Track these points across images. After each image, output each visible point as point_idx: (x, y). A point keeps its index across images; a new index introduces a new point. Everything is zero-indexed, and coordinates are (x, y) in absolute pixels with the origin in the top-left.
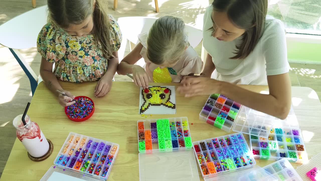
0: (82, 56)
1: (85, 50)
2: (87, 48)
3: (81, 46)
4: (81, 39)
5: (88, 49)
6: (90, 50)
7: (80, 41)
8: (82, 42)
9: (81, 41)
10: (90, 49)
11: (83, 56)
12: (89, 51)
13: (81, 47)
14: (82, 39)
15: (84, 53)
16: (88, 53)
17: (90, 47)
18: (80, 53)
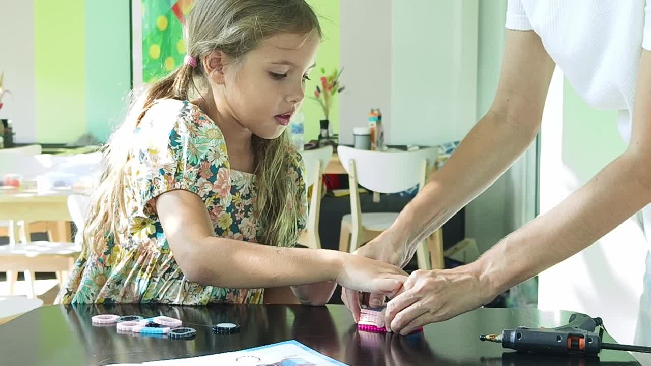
0: (223, 231)
1: (236, 215)
2: (239, 211)
3: (233, 200)
4: (237, 180)
5: (241, 212)
6: (244, 216)
7: (233, 184)
8: (237, 188)
9: (236, 186)
10: (246, 216)
11: (226, 230)
12: (242, 219)
13: (231, 202)
14: (239, 181)
15: (231, 221)
16: (239, 225)
17: (247, 208)
18: (223, 222)
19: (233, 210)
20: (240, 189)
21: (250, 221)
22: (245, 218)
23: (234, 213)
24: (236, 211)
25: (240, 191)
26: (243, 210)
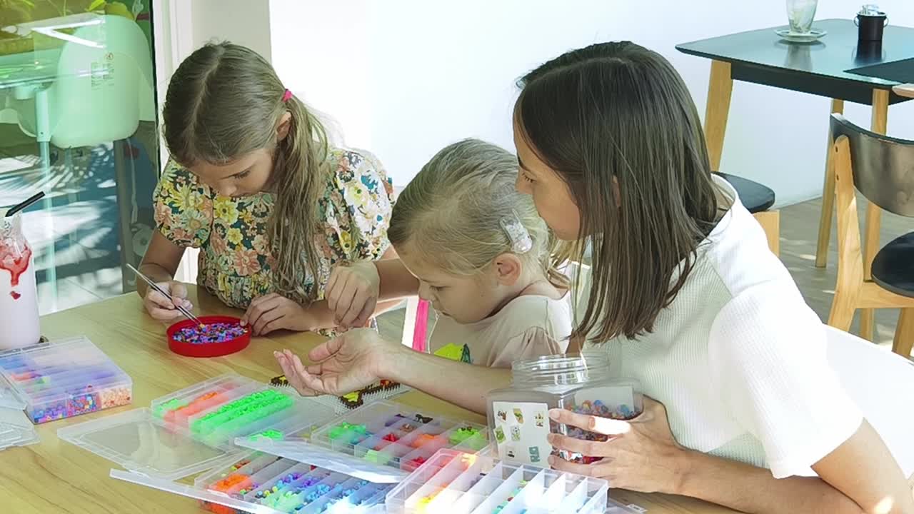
0: (235, 246)
1: (247, 231)
2: (251, 227)
3: (240, 216)
5: (253, 229)
6: (257, 233)
8: (245, 205)
9: (243, 203)
10: (259, 233)
11: (238, 245)
12: (255, 236)
13: (238, 218)
15: (241, 237)
16: (252, 242)
17: (260, 226)
18: (232, 236)
19: (242, 227)
20: (247, 206)
21: (264, 238)
22: (259, 236)
23: (244, 229)
24: (247, 228)
25: (247, 208)
26: (256, 227)
